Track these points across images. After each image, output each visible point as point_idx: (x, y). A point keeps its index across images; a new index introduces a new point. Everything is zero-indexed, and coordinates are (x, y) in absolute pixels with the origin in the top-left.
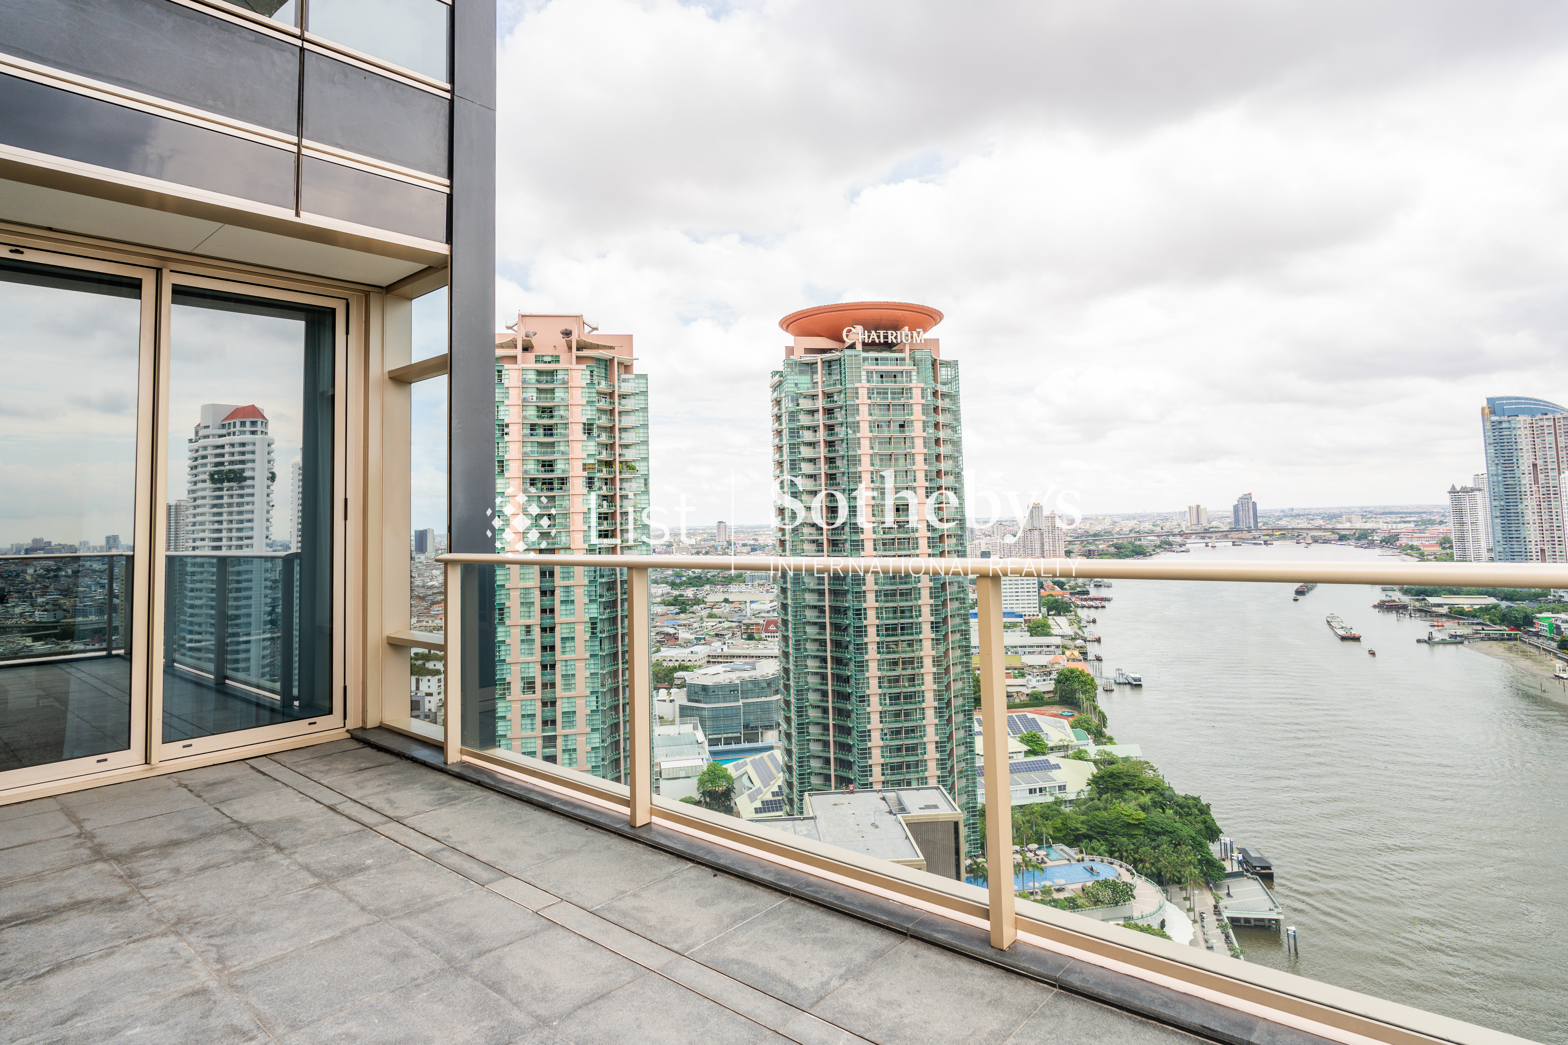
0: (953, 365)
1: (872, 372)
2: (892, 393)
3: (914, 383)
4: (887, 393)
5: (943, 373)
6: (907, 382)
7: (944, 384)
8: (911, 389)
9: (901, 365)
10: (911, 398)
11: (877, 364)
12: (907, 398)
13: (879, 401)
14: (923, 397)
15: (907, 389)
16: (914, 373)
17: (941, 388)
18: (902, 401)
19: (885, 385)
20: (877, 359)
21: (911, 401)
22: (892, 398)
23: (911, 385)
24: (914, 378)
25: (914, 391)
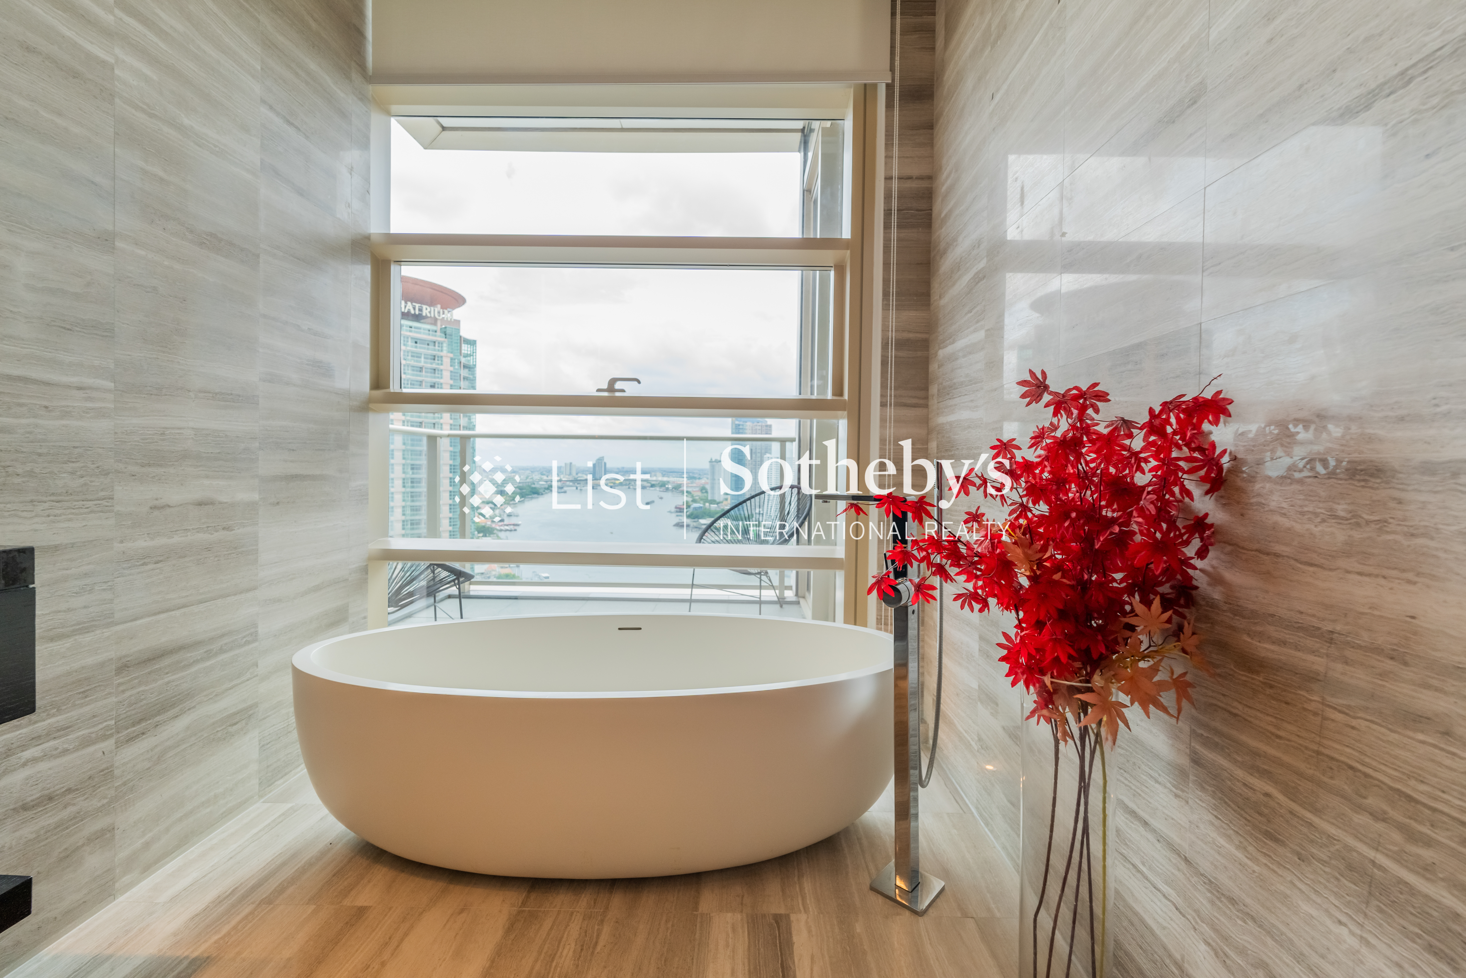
0: (472, 343)
1: (408, 338)
2: (425, 358)
3: (444, 353)
4: (420, 357)
5: (466, 349)
6: (439, 350)
7: (465, 357)
8: (442, 357)
9: (433, 335)
10: (442, 364)
11: (410, 331)
12: (438, 364)
13: (412, 363)
14: (451, 366)
15: (438, 357)
16: (445, 345)
17: (463, 360)
18: (434, 366)
19: (418, 350)
20: (411, 327)
21: (441, 367)
22: (425, 362)
23: (441, 354)
24: (445, 348)
25: (444, 359)
